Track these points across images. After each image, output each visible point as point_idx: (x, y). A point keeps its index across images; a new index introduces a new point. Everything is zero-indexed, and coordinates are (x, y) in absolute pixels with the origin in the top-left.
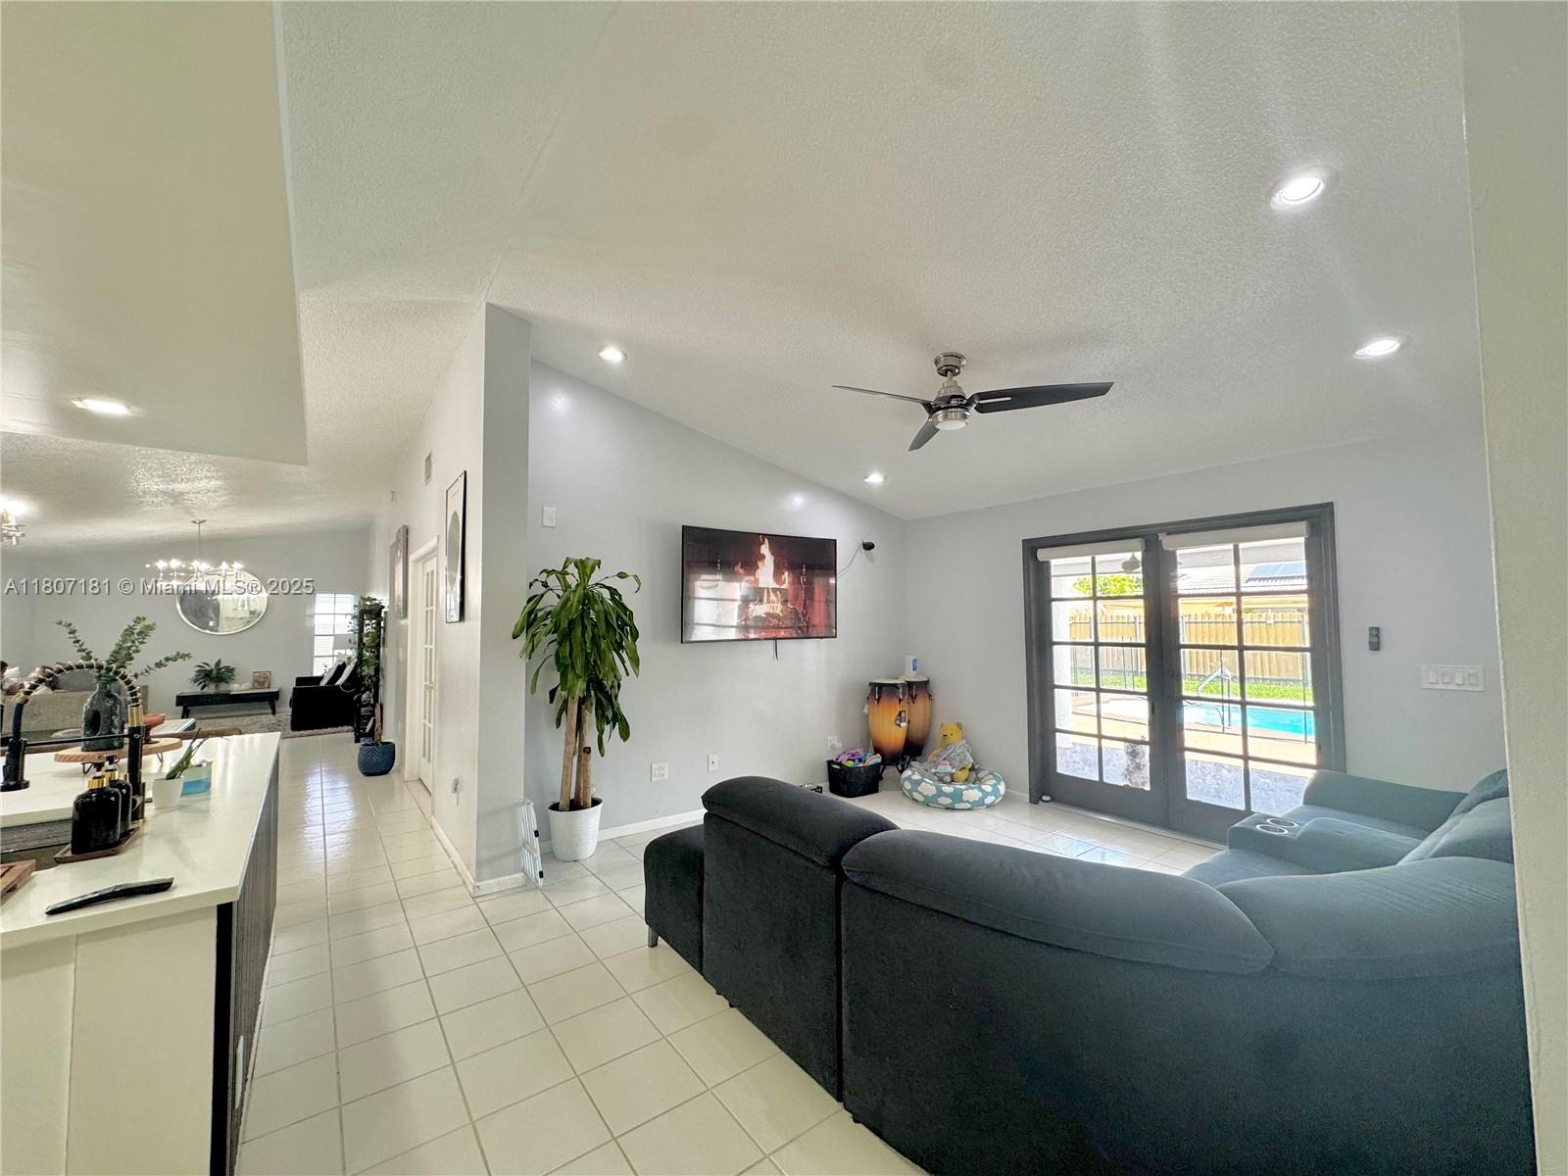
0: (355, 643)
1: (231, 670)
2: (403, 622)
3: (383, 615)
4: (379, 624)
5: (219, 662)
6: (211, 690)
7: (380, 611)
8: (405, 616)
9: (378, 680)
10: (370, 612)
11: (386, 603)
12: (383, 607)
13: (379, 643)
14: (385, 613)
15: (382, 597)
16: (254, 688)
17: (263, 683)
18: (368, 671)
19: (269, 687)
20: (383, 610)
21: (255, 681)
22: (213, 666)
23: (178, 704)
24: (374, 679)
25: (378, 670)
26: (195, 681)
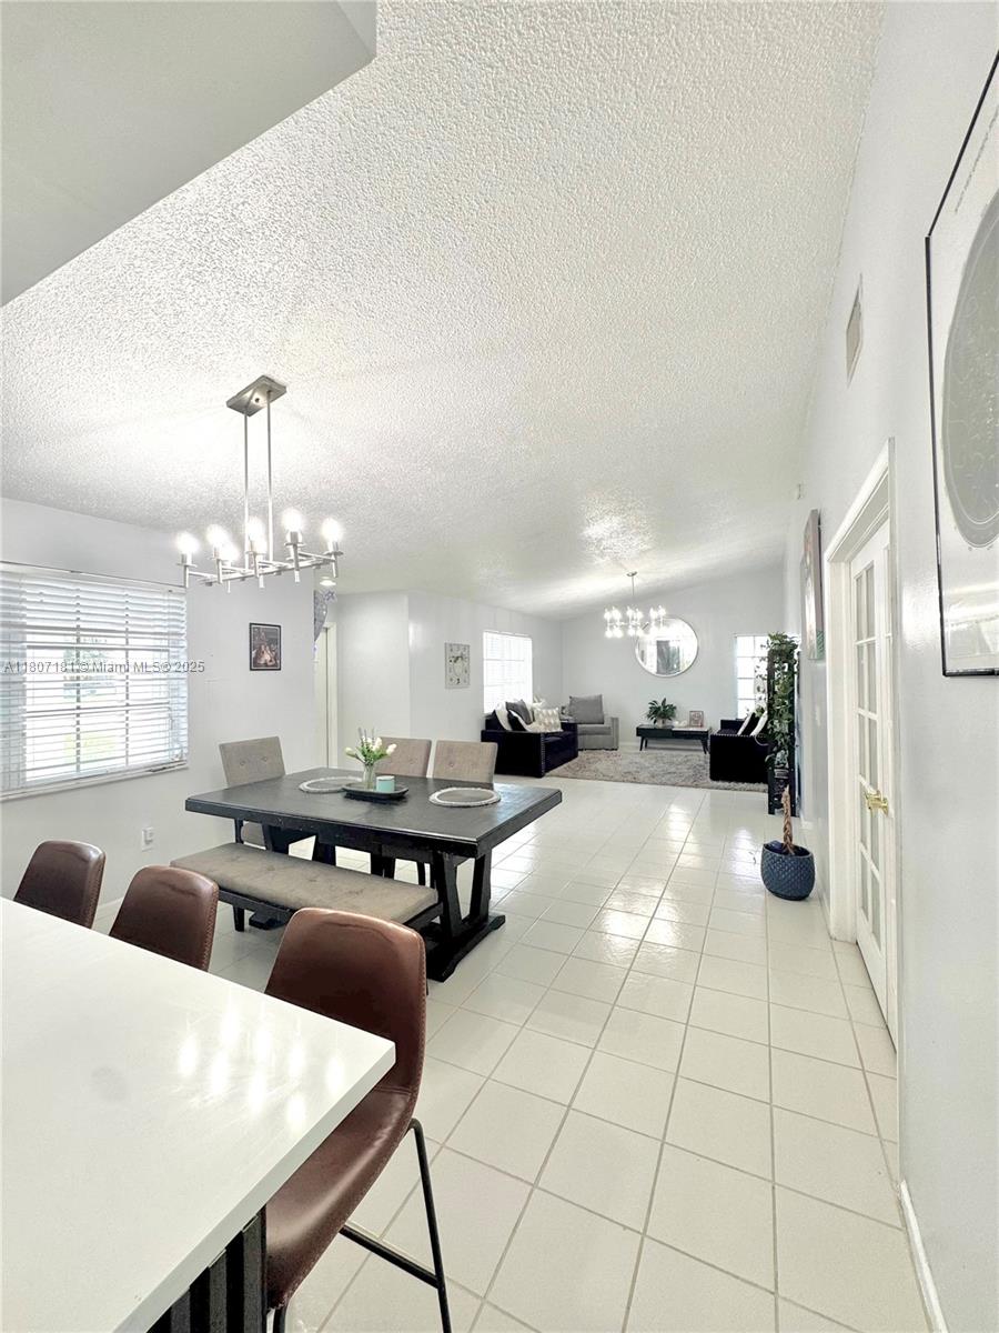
0: (764, 692)
1: (673, 708)
2: (819, 665)
3: (796, 657)
4: (791, 667)
5: (664, 701)
6: (659, 725)
7: (792, 650)
8: (822, 657)
9: (793, 739)
10: (782, 653)
11: (798, 640)
12: (795, 646)
13: (793, 691)
14: (798, 654)
15: (793, 634)
16: (690, 726)
17: (696, 722)
18: (780, 726)
19: (701, 726)
20: (796, 651)
21: (691, 719)
22: (660, 704)
23: (638, 735)
24: (788, 738)
25: (792, 726)
26: (649, 716)
